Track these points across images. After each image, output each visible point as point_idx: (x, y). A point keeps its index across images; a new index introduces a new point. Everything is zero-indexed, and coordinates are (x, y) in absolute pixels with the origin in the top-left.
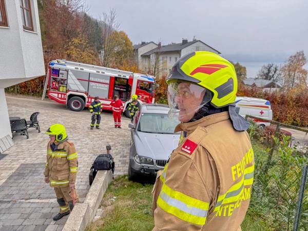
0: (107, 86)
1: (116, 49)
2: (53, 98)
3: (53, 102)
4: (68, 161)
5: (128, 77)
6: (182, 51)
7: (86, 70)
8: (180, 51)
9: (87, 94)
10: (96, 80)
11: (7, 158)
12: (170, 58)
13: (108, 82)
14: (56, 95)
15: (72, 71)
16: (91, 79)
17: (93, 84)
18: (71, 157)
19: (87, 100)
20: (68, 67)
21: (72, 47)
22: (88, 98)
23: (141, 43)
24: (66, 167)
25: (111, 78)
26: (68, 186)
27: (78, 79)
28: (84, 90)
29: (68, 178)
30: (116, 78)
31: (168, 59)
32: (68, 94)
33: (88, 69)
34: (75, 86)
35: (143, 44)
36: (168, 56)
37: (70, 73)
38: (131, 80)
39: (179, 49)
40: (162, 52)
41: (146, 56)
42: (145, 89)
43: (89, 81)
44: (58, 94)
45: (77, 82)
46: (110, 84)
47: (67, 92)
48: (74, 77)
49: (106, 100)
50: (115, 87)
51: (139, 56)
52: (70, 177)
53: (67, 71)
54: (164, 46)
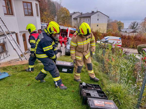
1: (62, 16)
31: (85, 20)
35: (74, 13)
38: (67, 30)
53: (45, 27)
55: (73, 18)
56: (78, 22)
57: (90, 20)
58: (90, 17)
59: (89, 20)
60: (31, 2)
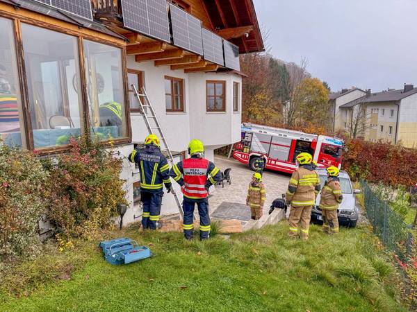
0: (288, 149)
1: (306, 101)
2: (236, 158)
3: (236, 162)
4: (261, 194)
5: (311, 140)
6: (402, 101)
7: (269, 133)
8: (399, 101)
9: (267, 155)
10: (278, 143)
11: (213, 197)
12: (383, 110)
13: (289, 145)
14: (240, 155)
15: (256, 134)
16: (273, 142)
17: (275, 146)
18: (262, 191)
19: (267, 161)
20: (253, 130)
21: (255, 104)
22: (269, 160)
23: (341, 90)
24: (259, 197)
25: (293, 141)
26: (259, 208)
27: (261, 142)
28: (265, 152)
29: (260, 204)
30: (298, 141)
31: (380, 112)
32: (250, 155)
33: (272, 132)
34: (257, 147)
35: (345, 92)
36: (380, 109)
37: (254, 135)
38: (315, 143)
39: (398, 99)
40: (371, 102)
41: (347, 108)
42: (332, 153)
43: (271, 143)
44: (242, 154)
45: (260, 144)
46: (291, 147)
47: (249, 153)
48: (257, 140)
49: (285, 162)
50: (295, 150)
51: (337, 108)
52: (261, 203)
53: (252, 134)
54: (375, 94)
55: (340, 107)
56: (354, 119)
57: (395, 113)
58: (396, 103)
59: (392, 111)
60: (225, 82)
